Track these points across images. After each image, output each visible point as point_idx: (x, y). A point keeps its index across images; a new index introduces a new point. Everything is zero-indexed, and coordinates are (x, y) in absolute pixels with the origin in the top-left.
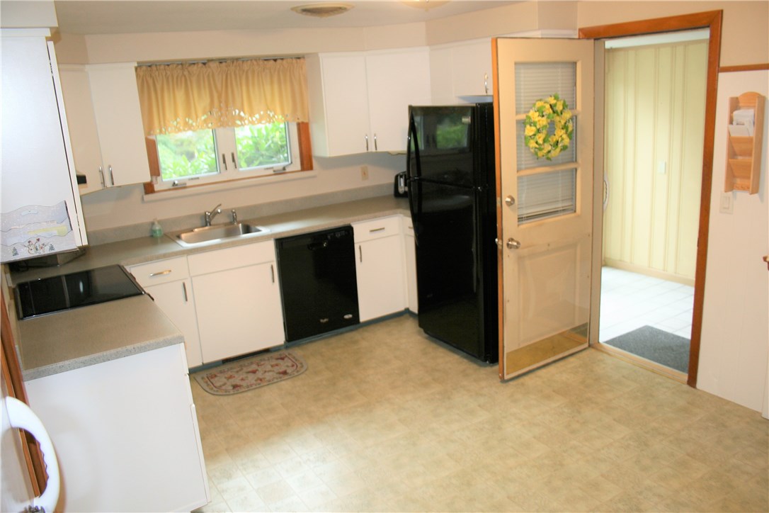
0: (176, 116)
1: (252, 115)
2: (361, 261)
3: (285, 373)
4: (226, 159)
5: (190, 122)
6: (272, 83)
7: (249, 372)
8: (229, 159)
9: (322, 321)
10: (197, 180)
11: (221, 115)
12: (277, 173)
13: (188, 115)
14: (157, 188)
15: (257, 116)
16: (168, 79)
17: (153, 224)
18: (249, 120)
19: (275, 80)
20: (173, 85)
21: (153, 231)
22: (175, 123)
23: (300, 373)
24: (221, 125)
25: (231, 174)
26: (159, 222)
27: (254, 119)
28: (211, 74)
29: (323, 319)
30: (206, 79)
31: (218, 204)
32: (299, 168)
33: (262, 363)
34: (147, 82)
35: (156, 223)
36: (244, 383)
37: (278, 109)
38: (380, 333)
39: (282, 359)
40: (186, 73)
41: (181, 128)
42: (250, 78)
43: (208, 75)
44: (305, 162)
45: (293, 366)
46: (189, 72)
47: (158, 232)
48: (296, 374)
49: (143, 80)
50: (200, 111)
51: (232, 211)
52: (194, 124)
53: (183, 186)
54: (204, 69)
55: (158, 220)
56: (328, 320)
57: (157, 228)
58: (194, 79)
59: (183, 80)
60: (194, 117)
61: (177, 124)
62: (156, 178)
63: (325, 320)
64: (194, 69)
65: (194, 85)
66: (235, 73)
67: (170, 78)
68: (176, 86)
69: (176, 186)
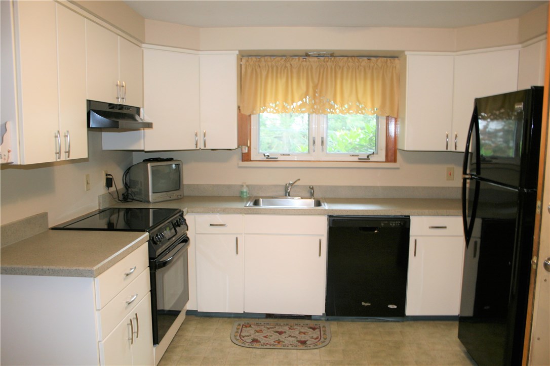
0: (276, 100)
1: (342, 105)
2: (415, 255)
3: (304, 343)
4: (317, 142)
5: (286, 105)
6: (365, 79)
7: (277, 332)
8: (318, 142)
9: (363, 303)
10: (288, 156)
11: (315, 103)
12: (361, 160)
13: (286, 100)
14: (253, 157)
15: (346, 106)
16: (272, 68)
17: (242, 186)
18: (340, 110)
19: (369, 75)
20: (281, 73)
21: (242, 193)
22: (274, 105)
23: (316, 347)
24: (313, 112)
25: (318, 155)
26: (247, 186)
27: (344, 108)
28: (310, 67)
29: (366, 302)
30: (305, 70)
31: (298, 178)
32: (384, 159)
33: (295, 327)
34: (256, 70)
35: (245, 186)
36: (263, 341)
37: (369, 104)
38: (422, 333)
39: (314, 329)
40: (288, 65)
41: (279, 110)
42: (345, 73)
43: (307, 69)
44: (390, 154)
45: (317, 338)
46: (291, 65)
47: (245, 194)
48: (312, 347)
49: (253, 68)
50: (296, 96)
51: (310, 187)
52: (288, 107)
53: (275, 160)
54: (304, 63)
55: (247, 184)
56: (370, 304)
57: (245, 191)
58: (295, 71)
59: (286, 71)
60: (290, 101)
61: (276, 106)
62: (245, 148)
63: (367, 304)
64: (295, 62)
65: (295, 75)
66: (331, 68)
67: (275, 68)
68: (279, 75)
69: (269, 159)
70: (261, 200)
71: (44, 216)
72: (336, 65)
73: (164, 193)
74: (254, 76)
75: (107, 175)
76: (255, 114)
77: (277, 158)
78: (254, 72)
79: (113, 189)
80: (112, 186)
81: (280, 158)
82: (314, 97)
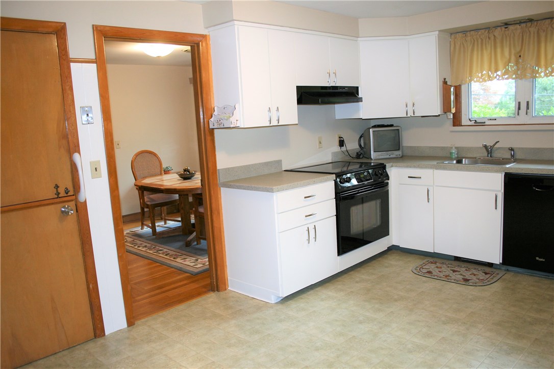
0: (482, 70)
1: (546, 69)
3: (467, 280)
5: (490, 74)
7: (453, 270)
8: (524, 106)
9: (537, 258)
10: (494, 121)
11: (518, 69)
13: (490, 69)
14: (464, 121)
15: (550, 69)
16: (477, 41)
17: (451, 147)
18: (544, 73)
20: (486, 44)
21: (451, 153)
22: (480, 75)
23: (474, 285)
25: (523, 119)
26: (456, 148)
27: (547, 72)
28: (512, 35)
29: (540, 258)
30: (508, 38)
31: (498, 141)
34: (463, 43)
35: (454, 148)
36: (435, 273)
40: (492, 36)
41: (485, 79)
43: (510, 37)
45: (482, 280)
46: (494, 35)
47: (454, 155)
49: (460, 43)
50: (501, 65)
51: (509, 149)
52: (492, 76)
53: (482, 124)
54: (507, 32)
55: (456, 146)
56: (544, 260)
57: (454, 152)
58: (498, 41)
59: (490, 41)
60: (493, 69)
61: (482, 75)
62: (450, 115)
63: (541, 260)
64: (497, 32)
65: (499, 45)
66: (534, 33)
67: (480, 41)
68: (484, 47)
69: (477, 123)
70: (464, 159)
71: (279, 162)
72: (539, 29)
73: (385, 152)
74: (462, 50)
75: (339, 138)
76: (465, 84)
77: (484, 123)
78: (462, 45)
79: (344, 148)
80: (343, 146)
81: (488, 123)
82: (517, 63)
